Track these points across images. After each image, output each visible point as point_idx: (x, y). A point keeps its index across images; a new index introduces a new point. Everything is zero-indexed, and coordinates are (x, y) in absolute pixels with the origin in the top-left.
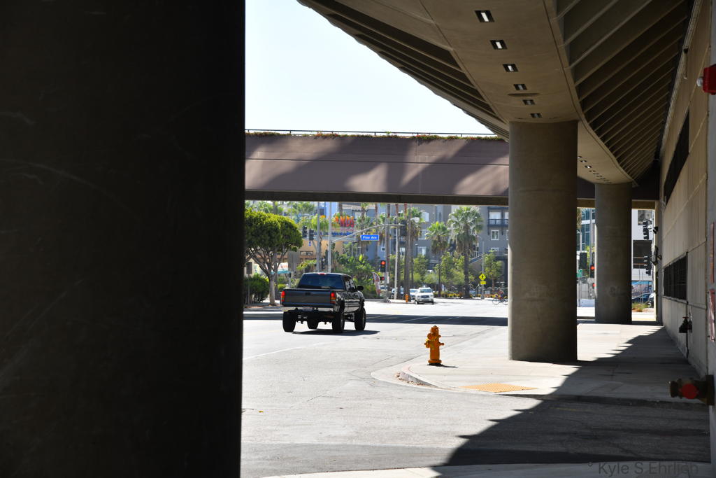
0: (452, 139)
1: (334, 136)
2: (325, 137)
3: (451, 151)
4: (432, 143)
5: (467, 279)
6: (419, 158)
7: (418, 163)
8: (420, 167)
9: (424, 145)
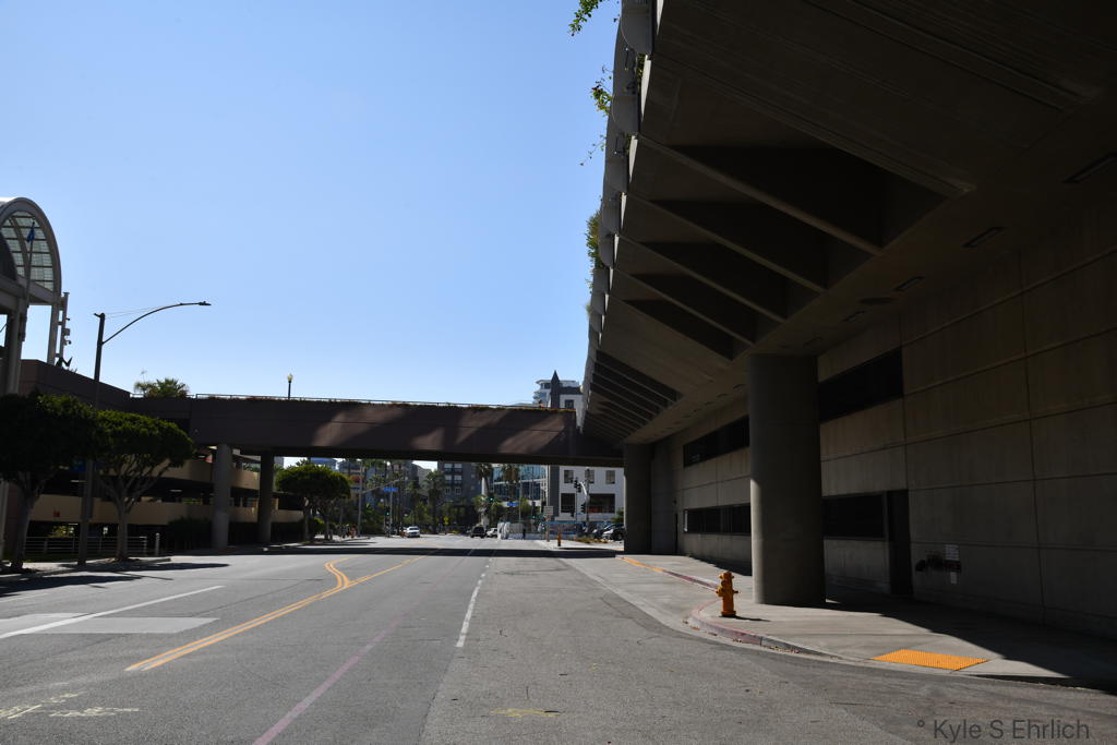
0: (500, 409)
1: (405, 406)
2: (399, 406)
3: (496, 419)
4: (485, 413)
5: (434, 520)
6: (472, 423)
7: (469, 428)
8: (472, 430)
9: (478, 414)
